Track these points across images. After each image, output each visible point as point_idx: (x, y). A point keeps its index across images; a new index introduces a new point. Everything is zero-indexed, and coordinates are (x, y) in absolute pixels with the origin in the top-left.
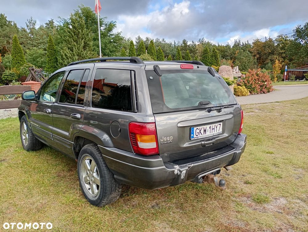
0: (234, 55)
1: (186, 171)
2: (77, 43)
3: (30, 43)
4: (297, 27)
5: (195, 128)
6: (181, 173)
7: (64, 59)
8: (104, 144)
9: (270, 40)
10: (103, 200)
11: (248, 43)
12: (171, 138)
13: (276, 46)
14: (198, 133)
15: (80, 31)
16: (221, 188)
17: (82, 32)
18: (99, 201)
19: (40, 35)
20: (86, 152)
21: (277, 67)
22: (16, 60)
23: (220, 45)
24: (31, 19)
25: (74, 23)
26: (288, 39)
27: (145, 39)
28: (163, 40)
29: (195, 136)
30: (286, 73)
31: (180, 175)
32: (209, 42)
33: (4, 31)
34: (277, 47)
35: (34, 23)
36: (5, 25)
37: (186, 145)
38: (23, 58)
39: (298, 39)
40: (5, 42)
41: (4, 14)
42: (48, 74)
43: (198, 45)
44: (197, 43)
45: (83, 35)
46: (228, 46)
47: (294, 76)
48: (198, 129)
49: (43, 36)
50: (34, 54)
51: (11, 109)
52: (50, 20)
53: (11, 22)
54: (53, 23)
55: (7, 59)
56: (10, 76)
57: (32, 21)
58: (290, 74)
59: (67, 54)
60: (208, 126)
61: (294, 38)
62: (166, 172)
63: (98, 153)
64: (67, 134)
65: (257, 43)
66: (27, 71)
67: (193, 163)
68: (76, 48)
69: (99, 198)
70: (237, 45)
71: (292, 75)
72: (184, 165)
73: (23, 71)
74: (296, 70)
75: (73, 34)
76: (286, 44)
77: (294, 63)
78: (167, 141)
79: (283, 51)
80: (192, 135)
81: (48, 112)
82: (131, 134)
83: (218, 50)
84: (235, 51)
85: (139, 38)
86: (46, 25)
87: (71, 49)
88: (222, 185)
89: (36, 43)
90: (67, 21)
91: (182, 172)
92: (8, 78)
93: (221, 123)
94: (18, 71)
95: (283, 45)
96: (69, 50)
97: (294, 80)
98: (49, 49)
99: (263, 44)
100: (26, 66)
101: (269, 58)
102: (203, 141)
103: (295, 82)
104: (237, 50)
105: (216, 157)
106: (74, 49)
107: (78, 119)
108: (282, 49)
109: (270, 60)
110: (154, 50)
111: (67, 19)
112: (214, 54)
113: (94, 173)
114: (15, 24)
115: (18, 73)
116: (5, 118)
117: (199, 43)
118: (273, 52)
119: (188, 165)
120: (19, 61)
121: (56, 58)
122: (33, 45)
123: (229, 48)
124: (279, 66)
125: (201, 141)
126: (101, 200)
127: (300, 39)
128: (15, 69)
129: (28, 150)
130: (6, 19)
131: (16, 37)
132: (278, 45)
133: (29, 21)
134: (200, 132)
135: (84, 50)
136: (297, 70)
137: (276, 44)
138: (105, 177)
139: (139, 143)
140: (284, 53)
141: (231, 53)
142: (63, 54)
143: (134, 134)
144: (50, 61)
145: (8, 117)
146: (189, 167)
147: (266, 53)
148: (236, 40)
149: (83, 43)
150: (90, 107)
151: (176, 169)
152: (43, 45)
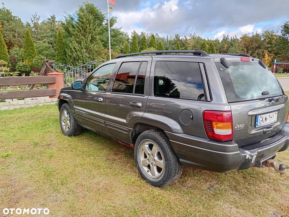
0: (223, 48)
1: (256, 156)
2: (84, 37)
3: (35, 36)
4: (285, 23)
5: (259, 117)
6: (252, 158)
7: (73, 52)
8: (172, 131)
9: (257, 35)
10: (167, 182)
11: (236, 38)
12: (243, 125)
13: (263, 40)
14: (261, 121)
15: (88, 26)
16: (281, 172)
17: (90, 26)
18: (162, 183)
19: (44, 30)
20: (146, 137)
21: (267, 60)
22: (28, 52)
23: (210, 40)
24: (35, 15)
25: (82, 19)
26: (274, 34)
27: (140, 34)
28: (157, 34)
29: (259, 124)
30: (275, 66)
31: (251, 160)
32: (199, 36)
33: (9, 25)
34: (264, 42)
35: (39, 18)
36: (11, 20)
37: (254, 132)
38: (34, 51)
39: (286, 35)
40: (11, 36)
41: (10, 10)
42: (65, 65)
43: (190, 39)
44: (188, 38)
45: (90, 29)
46: (217, 41)
47: (282, 69)
48: (261, 117)
49: (46, 30)
50: (40, 47)
51: (37, 98)
52: (52, 15)
53: (16, 17)
54: (55, 18)
55: (15, 51)
56: (23, 67)
57: (36, 16)
58: (277, 67)
59: (76, 47)
60: (268, 115)
61: (281, 34)
62: (240, 157)
63: (161, 138)
64: (124, 121)
65: (244, 38)
66: (39, 63)
67: (260, 149)
68: (84, 42)
69: (162, 180)
70: (225, 40)
71: (280, 68)
72: (253, 150)
73: (35, 63)
74: (282, 64)
75: (81, 29)
76: (272, 39)
77: (279, 57)
78: (240, 128)
79: (269, 46)
80: (257, 123)
81: (100, 100)
82: (206, 121)
83: (208, 44)
84: (224, 45)
85: (135, 32)
86: (48, 20)
87: (79, 43)
88: (282, 169)
89: (40, 37)
90: (72, 16)
91: (254, 157)
92: (21, 69)
93: (277, 112)
94: (30, 63)
95: (269, 40)
96: (78, 44)
97: (282, 72)
98: (58, 42)
99: (250, 38)
100: (38, 58)
101: (256, 52)
102: (264, 128)
103: (283, 75)
104: (226, 44)
105: (275, 144)
106: (82, 42)
107: (139, 107)
108: (268, 43)
109: (257, 54)
110: (155, 44)
111: (72, 15)
112: (211, 48)
113: (155, 156)
114: (20, 20)
115: (30, 64)
116: (33, 106)
117: (190, 38)
118: (260, 46)
119: (256, 150)
120: (31, 54)
121: (65, 51)
122: (37, 38)
123: (219, 43)
124: (268, 59)
125: (262, 129)
126: (164, 182)
127: (287, 34)
128: (27, 60)
129: (70, 135)
130: (12, 14)
131: (28, 31)
132: (265, 39)
133: (33, 16)
134: (263, 120)
135: (91, 44)
136: (284, 64)
137: (263, 39)
138: (170, 160)
139: (215, 129)
140: (270, 47)
141: (220, 47)
142: (72, 47)
143: (209, 122)
144: (59, 54)
145: (35, 105)
146: (258, 152)
147: (253, 48)
148: (224, 35)
149: (90, 37)
150: (153, 96)
151: (248, 154)
152: (47, 39)
